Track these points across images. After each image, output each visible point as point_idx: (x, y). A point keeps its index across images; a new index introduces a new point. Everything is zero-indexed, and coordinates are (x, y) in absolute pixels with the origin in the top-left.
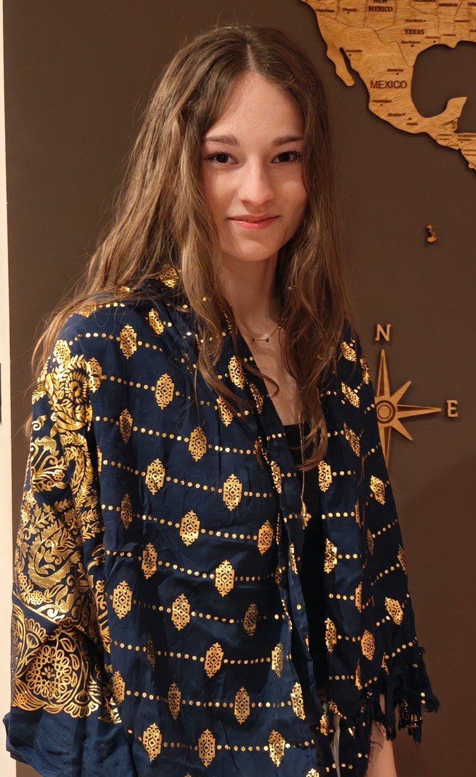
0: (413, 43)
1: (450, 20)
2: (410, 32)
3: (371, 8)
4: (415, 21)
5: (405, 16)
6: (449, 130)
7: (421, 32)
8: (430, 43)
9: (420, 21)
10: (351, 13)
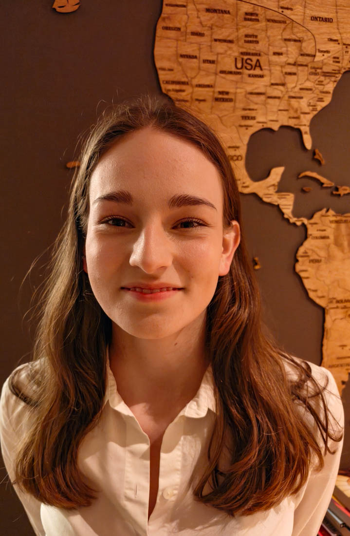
0: (247, 127)
1: (275, 109)
2: (245, 118)
3: (217, 99)
4: (250, 110)
5: (242, 106)
6: (272, 190)
7: (253, 118)
8: (260, 126)
9: (253, 110)
10: (202, 103)
